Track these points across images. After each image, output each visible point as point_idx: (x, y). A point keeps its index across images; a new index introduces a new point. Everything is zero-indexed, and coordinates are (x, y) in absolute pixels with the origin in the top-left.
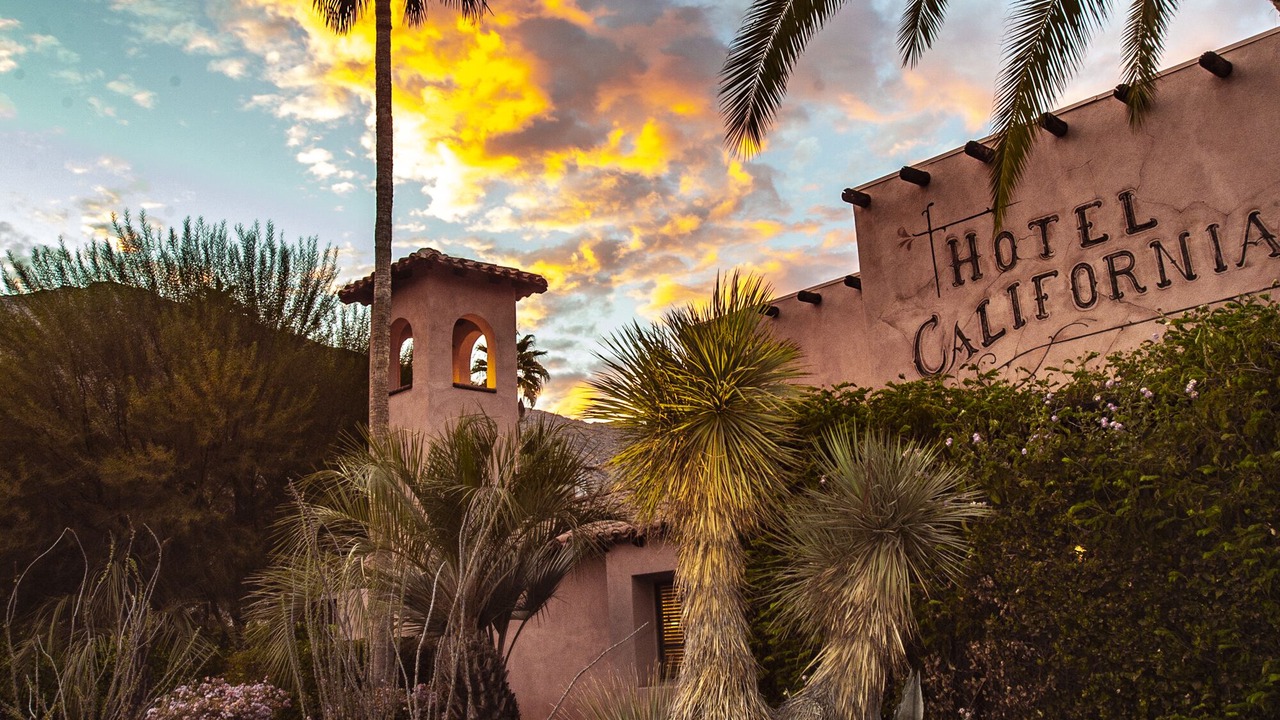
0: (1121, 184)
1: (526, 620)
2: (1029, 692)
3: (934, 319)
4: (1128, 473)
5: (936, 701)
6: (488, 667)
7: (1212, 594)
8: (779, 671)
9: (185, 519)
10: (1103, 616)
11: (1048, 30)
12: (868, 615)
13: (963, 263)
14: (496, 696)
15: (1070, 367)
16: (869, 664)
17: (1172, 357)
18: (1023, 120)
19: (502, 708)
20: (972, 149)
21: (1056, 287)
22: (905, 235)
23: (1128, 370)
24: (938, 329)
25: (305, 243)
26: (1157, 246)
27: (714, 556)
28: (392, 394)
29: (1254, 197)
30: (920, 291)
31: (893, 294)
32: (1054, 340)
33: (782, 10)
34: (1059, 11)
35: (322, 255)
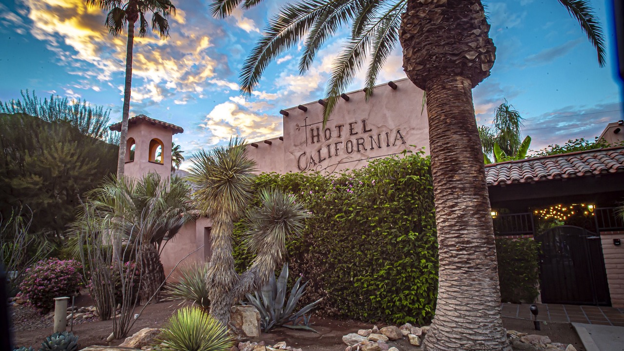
0: (363, 118)
1: (168, 240)
2: (320, 269)
3: (305, 153)
4: (354, 206)
5: (293, 271)
6: (153, 256)
7: (374, 242)
8: (247, 260)
9: (46, 202)
10: (343, 248)
11: (344, 69)
12: (272, 246)
13: (315, 136)
14: (155, 266)
15: (341, 172)
16: (270, 262)
17: (370, 172)
18: (334, 95)
19: (157, 269)
20: (321, 102)
21: (342, 146)
22: (298, 126)
23: (357, 175)
24: (306, 156)
25: (98, 108)
26: (371, 137)
27: (224, 227)
28: (126, 163)
29: (399, 126)
30: (301, 144)
31: (293, 144)
32: (339, 163)
33: (262, 52)
34: (348, 64)
35: (104, 113)
